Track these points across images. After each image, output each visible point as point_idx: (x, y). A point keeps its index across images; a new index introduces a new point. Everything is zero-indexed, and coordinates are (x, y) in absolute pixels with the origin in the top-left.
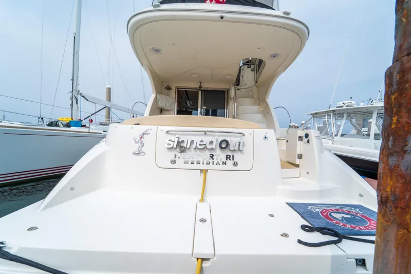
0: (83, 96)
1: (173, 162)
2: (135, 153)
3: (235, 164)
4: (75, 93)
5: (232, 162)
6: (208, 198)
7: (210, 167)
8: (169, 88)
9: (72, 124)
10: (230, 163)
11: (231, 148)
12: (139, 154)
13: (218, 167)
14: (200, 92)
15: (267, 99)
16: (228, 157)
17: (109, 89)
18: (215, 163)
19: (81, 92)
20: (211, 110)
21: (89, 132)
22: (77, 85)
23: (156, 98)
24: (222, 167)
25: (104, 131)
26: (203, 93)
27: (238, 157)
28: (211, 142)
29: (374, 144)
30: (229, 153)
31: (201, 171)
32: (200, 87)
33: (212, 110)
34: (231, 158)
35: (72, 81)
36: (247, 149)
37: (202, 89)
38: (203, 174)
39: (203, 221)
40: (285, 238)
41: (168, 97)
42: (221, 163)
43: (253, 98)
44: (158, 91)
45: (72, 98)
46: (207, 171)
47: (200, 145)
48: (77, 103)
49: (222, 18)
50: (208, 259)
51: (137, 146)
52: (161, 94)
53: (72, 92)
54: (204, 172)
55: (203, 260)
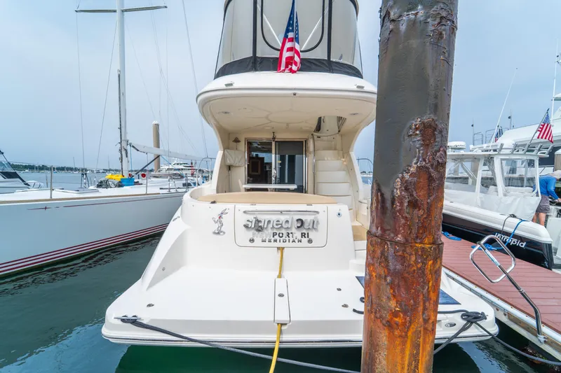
0: (133, 147)
1: (252, 241)
2: (214, 233)
3: (310, 241)
4: (124, 144)
5: (307, 239)
6: (285, 273)
7: (287, 244)
8: (237, 141)
9: (124, 183)
10: (305, 240)
11: (306, 225)
12: (218, 233)
13: (294, 244)
14: (273, 144)
15: (350, 153)
16: (303, 235)
17: (157, 127)
18: (291, 241)
19: (130, 142)
20: (287, 156)
21: (147, 194)
22: (126, 133)
23: (224, 155)
24: (297, 244)
25: (161, 189)
26: (277, 143)
27: (312, 235)
28: (287, 221)
29: (480, 198)
30: (304, 231)
31: (278, 248)
32: (274, 138)
33: (289, 156)
34: (306, 236)
35: (119, 130)
36: (322, 227)
37: (276, 140)
38: (280, 251)
39: (281, 295)
40: (345, 308)
41: (237, 152)
42: (296, 241)
43: (335, 149)
44: (226, 147)
45: (120, 151)
46: (283, 248)
47: (277, 225)
48: (127, 156)
49: (295, 94)
50: (286, 324)
51: (217, 225)
52: (228, 149)
53: (121, 143)
54: (281, 249)
55: (282, 324)
